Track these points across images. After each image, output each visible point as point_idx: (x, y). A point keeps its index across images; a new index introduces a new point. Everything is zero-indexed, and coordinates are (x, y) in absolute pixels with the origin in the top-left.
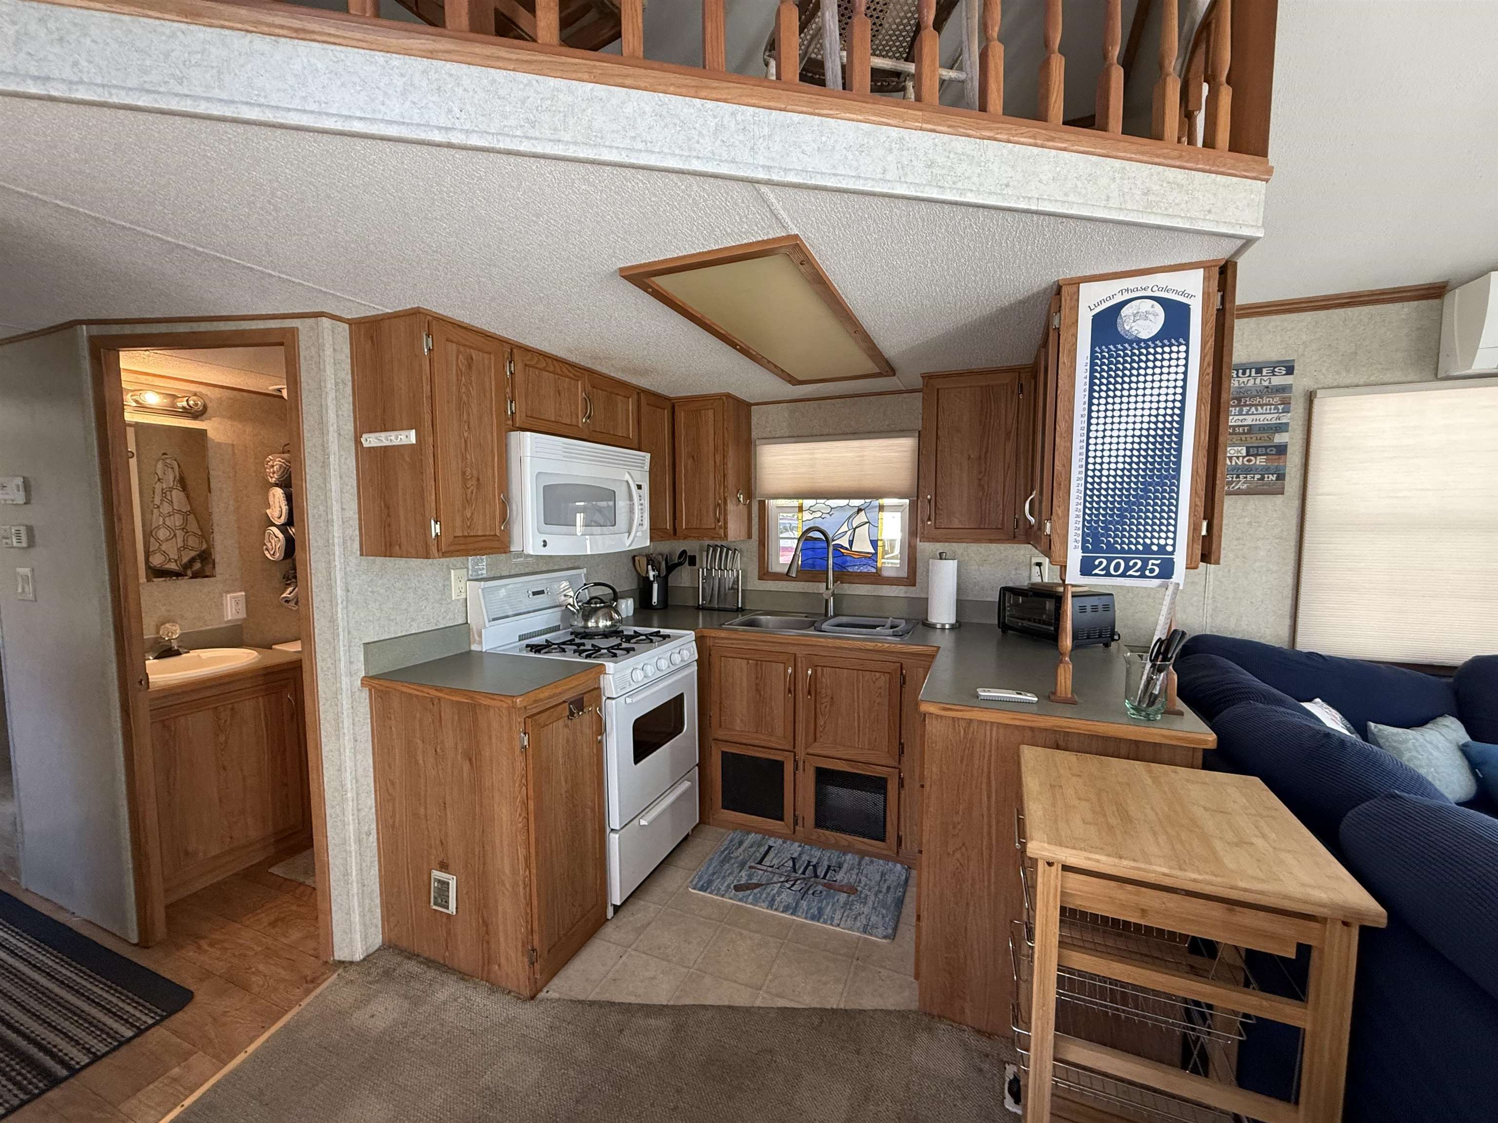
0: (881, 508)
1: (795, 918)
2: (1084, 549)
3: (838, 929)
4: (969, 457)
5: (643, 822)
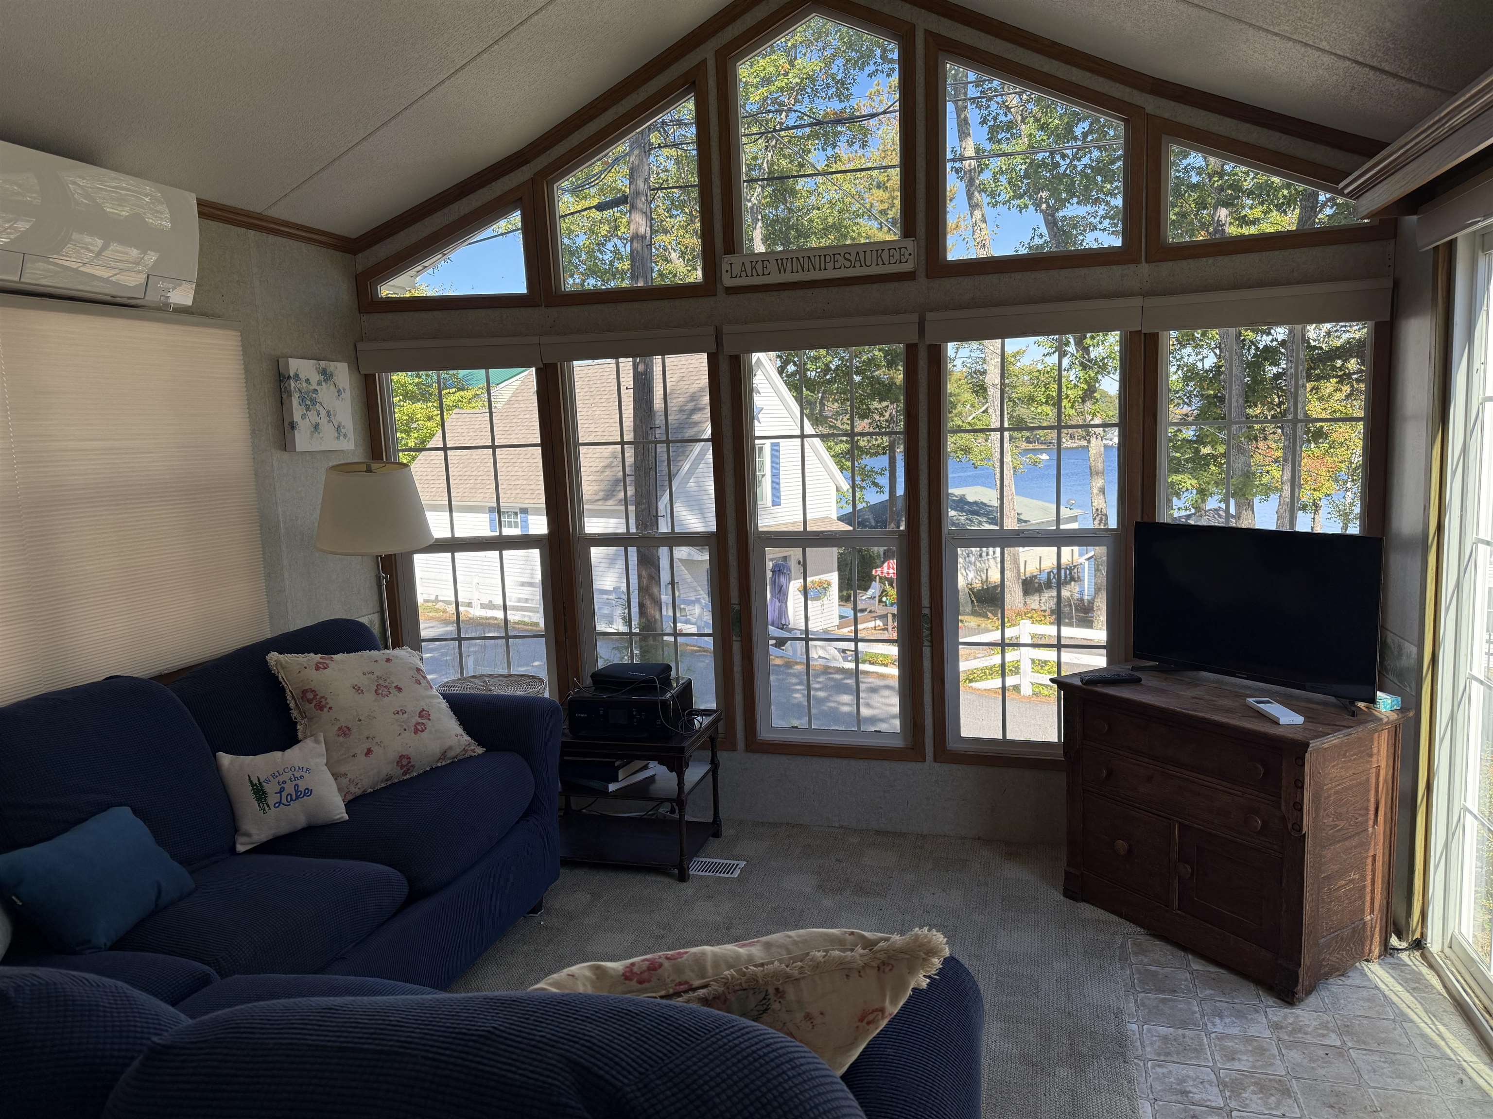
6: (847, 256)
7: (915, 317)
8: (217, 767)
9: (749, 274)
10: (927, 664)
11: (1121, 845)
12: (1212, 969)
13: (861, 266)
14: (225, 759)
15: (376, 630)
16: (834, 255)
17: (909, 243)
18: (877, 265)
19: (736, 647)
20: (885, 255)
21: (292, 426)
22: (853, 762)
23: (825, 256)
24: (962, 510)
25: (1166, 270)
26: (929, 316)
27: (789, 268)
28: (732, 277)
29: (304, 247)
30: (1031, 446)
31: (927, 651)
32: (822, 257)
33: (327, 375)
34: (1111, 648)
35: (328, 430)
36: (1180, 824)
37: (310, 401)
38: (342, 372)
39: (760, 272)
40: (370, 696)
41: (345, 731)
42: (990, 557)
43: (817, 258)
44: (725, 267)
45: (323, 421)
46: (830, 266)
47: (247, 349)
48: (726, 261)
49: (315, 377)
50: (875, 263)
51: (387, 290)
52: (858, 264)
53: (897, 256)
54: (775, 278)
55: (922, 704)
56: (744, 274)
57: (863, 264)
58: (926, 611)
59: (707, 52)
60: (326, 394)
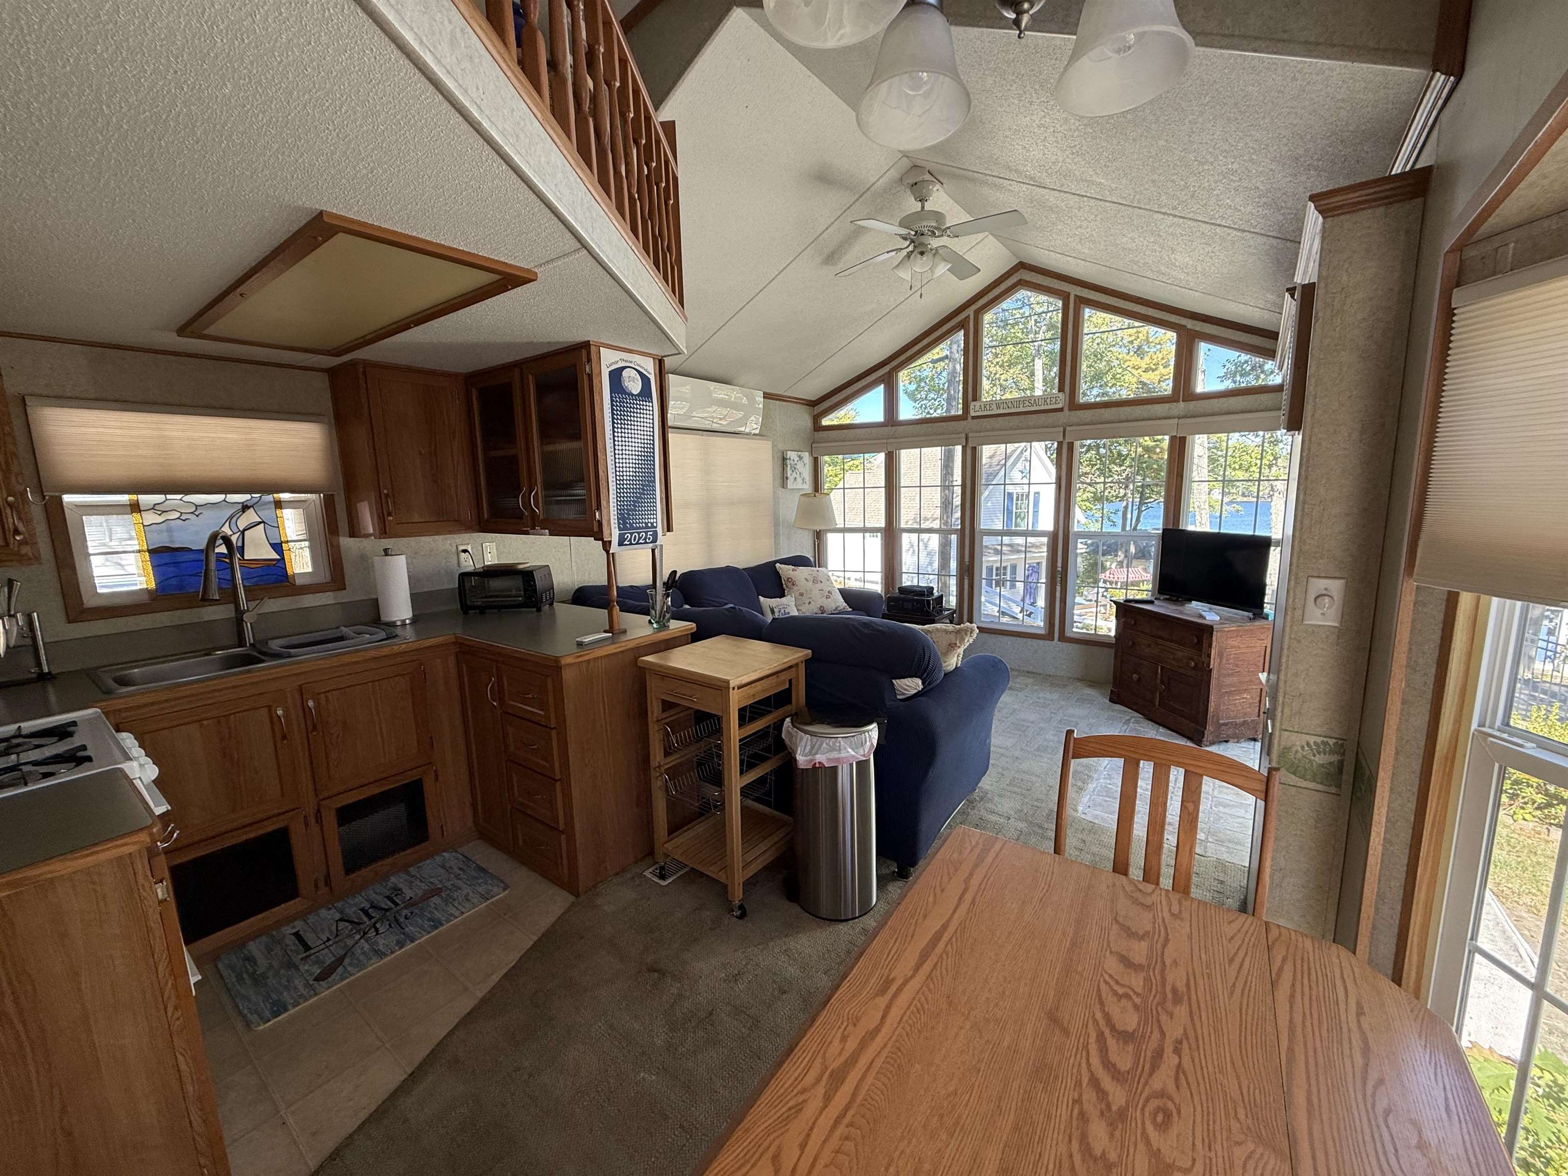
0: (279, 504)
1: (417, 942)
2: (620, 529)
3: (464, 916)
4: (420, 453)
5: (194, 978)
6: (1030, 401)
7: (1061, 429)
8: (759, 601)
9: (983, 410)
10: (1058, 594)
11: (1135, 676)
12: (1170, 732)
13: (1036, 406)
14: (761, 598)
15: (812, 559)
16: (1023, 401)
17: (1061, 395)
19: (966, 582)
20: (1048, 401)
21: (787, 478)
22: (1019, 639)
25: (1192, 406)
26: (1068, 428)
27: (1002, 407)
28: (975, 412)
29: (798, 406)
30: (1245, 499)
31: (1058, 588)
33: (800, 458)
34: (1152, 591)
35: (799, 480)
36: (1162, 667)
37: (794, 469)
38: (806, 456)
39: (988, 409)
40: (811, 583)
41: (802, 595)
44: (972, 407)
45: (798, 477)
46: (1022, 406)
47: (774, 446)
48: (972, 405)
49: (796, 459)
50: (1043, 404)
51: (825, 422)
53: (1055, 401)
54: (995, 412)
55: (1054, 613)
56: (981, 410)
58: (1059, 569)
59: (970, 311)
60: (800, 466)
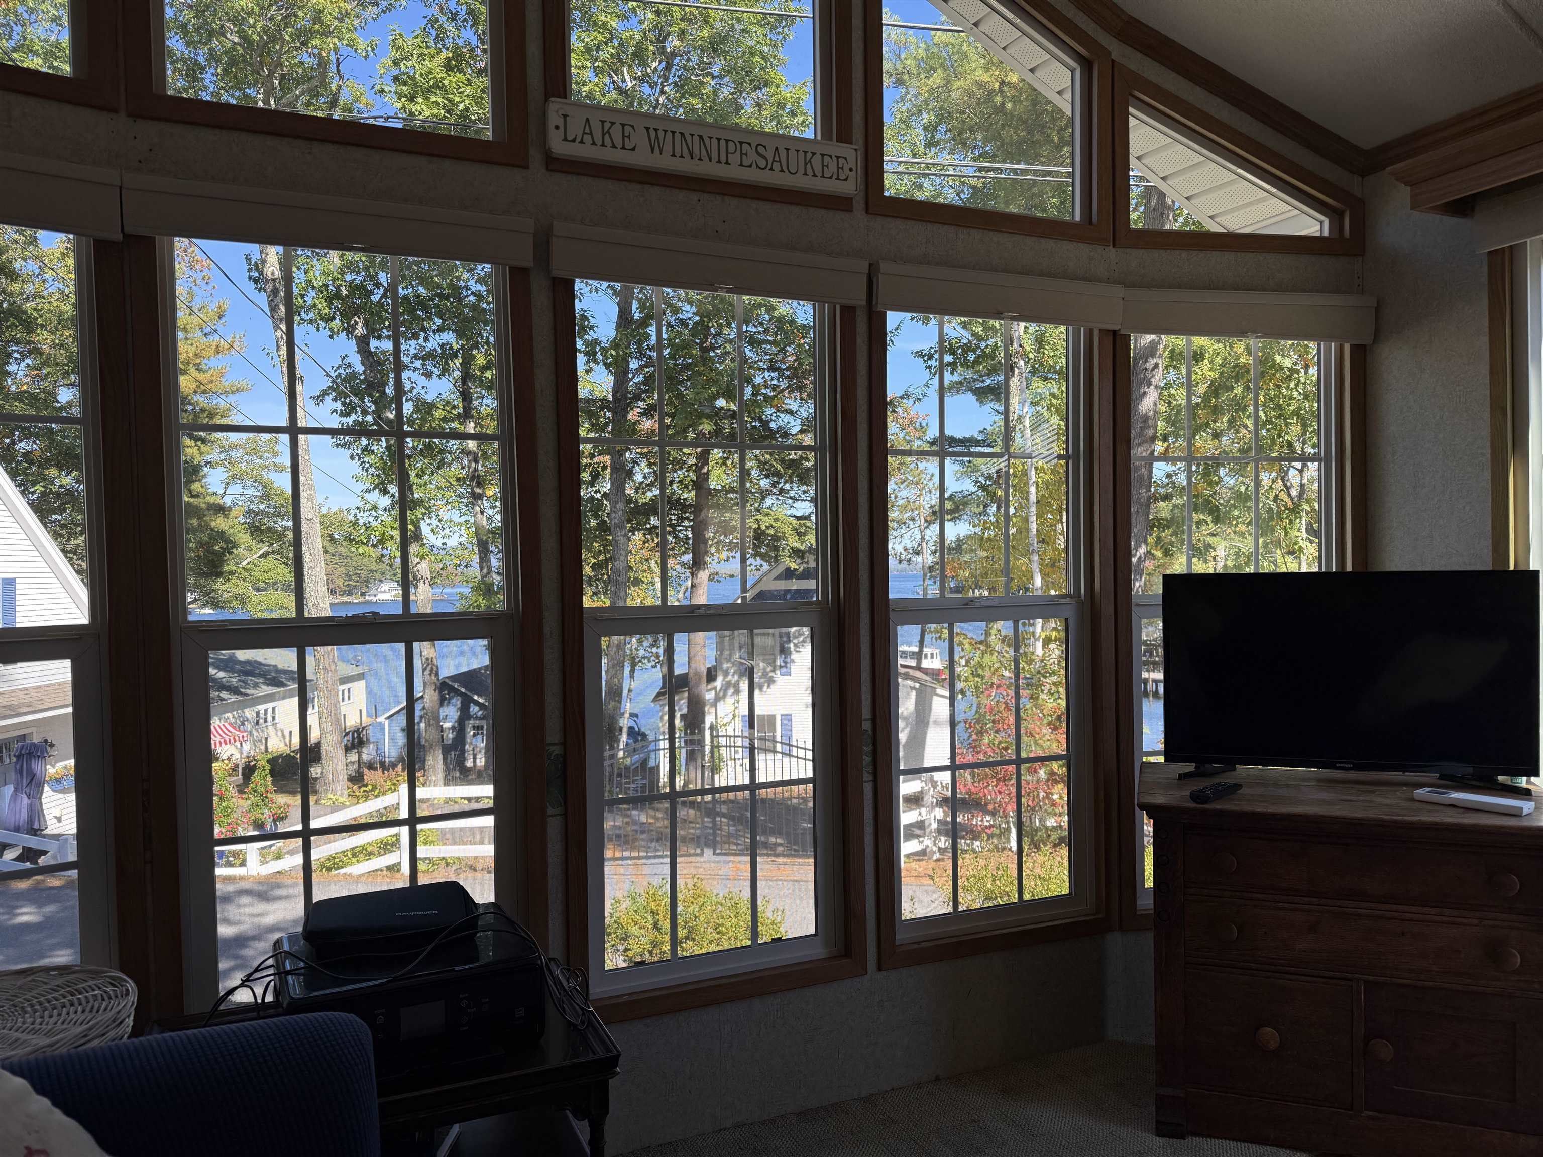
6: (760, 149)
7: (864, 267)
9: (599, 141)
13: (782, 171)
16: (741, 143)
17: (851, 153)
18: (806, 174)
20: (816, 163)
23: (727, 141)
24: (232, 671)
26: (885, 267)
27: (668, 148)
28: (565, 139)
32: (723, 143)
39: (618, 142)
42: (269, 724)
43: (715, 141)
44: (554, 118)
46: (735, 159)
50: (802, 171)
52: (776, 166)
53: (833, 167)
54: (642, 158)
56: (587, 138)
57: (785, 169)
